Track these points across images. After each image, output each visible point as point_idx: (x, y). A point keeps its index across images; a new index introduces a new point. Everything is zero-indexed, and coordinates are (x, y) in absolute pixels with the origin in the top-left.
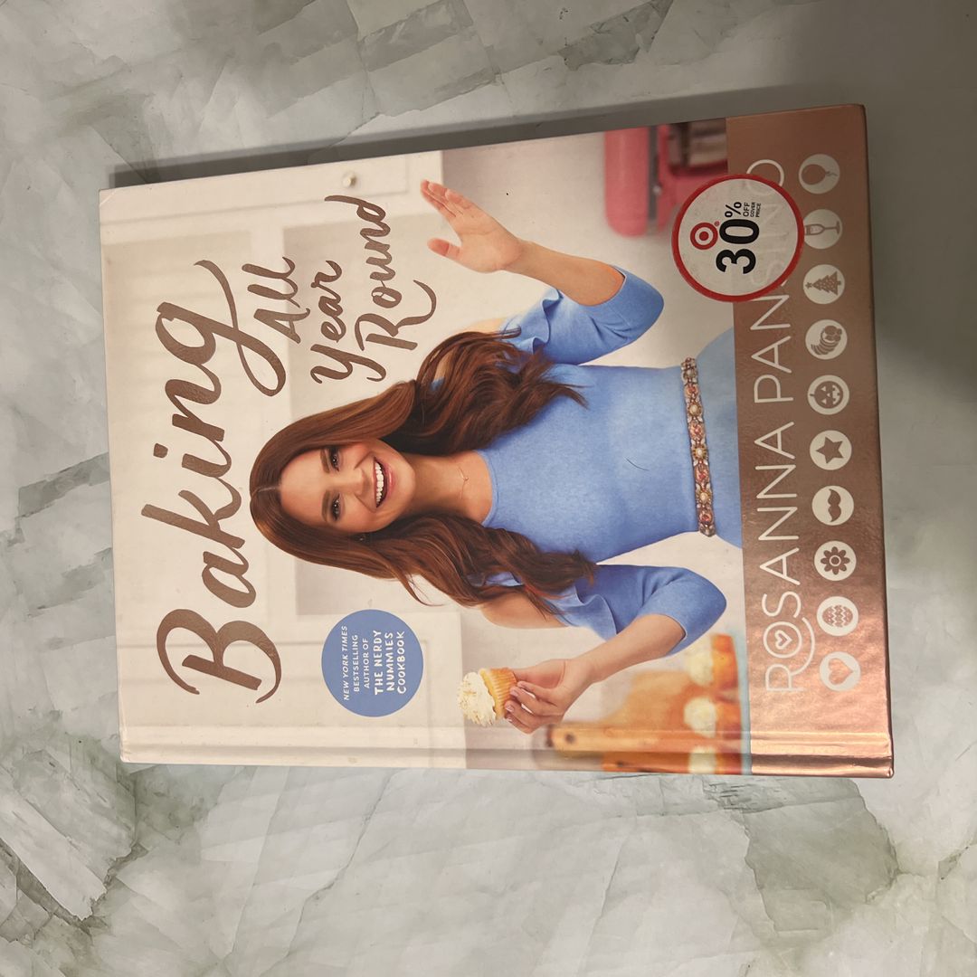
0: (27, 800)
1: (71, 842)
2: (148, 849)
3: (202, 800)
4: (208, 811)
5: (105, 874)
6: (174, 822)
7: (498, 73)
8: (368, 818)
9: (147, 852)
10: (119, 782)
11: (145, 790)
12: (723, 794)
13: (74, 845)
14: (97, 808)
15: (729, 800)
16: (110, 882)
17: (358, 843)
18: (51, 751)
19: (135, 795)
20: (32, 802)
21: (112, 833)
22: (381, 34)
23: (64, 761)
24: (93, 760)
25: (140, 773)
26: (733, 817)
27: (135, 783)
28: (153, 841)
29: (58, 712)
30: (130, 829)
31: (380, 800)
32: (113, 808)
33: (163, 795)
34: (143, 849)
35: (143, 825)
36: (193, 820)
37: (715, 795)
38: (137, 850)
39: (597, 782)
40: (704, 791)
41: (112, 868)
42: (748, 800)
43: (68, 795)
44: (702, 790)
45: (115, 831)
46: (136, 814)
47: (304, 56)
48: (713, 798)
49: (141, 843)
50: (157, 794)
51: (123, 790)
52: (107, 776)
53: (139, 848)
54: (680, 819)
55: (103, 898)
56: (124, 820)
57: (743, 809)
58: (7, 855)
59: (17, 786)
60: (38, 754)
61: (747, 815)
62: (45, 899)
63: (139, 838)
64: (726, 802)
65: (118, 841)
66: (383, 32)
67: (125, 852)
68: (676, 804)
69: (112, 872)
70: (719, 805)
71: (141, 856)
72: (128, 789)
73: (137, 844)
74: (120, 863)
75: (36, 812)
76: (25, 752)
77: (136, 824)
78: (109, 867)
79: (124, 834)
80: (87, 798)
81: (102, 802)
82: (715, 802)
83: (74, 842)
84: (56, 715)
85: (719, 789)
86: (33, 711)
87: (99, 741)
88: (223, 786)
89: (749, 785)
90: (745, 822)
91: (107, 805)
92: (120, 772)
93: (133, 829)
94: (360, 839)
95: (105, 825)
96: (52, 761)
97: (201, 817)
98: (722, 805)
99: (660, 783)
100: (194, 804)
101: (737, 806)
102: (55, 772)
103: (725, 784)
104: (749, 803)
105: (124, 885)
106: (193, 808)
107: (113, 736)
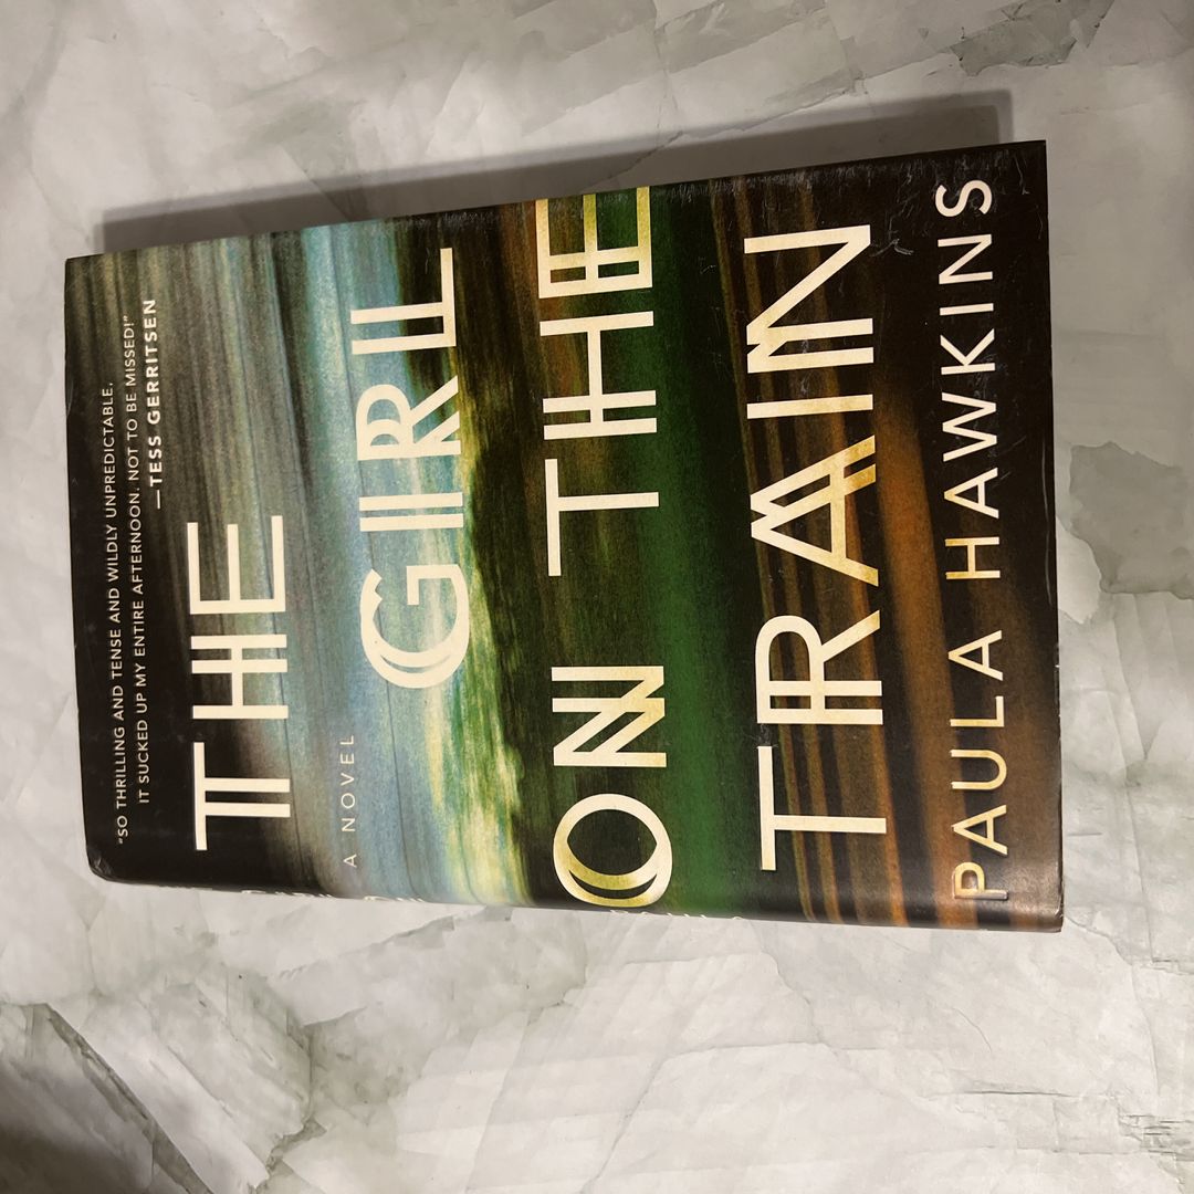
0: (169, 1048)
1: (224, 1109)
2: (326, 1128)
3: (401, 1070)
4: (407, 1085)
5: (267, 1152)
6: (361, 1094)
7: (858, 78)
8: (628, 1117)
9: (325, 1131)
10: (290, 1035)
11: (324, 1049)
12: (1148, 1131)
13: (228, 1113)
14: (259, 1067)
15: (1157, 1141)
16: (274, 1165)
17: (613, 1148)
18: (201, 985)
19: (310, 1055)
20: (176, 1051)
21: (279, 1103)
22: (689, 19)
23: (219, 1001)
24: (257, 1003)
25: (319, 1026)
26: (1160, 1164)
27: (311, 1039)
28: (334, 1118)
29: (213, 935)
30: (302, 1098)
31: (646, 1092)
32: (280, 1068)
33: (348, 1058)
34: (319, 1126)
35: (319, 1096)
36: (388, 1094)
37: (1136, 1131)
38: (310, 1128)
39: (961, 1096)
40: (1120, 1123)
41: (278, 1147)
42: (1186, 1142)
43: (222, 1045)
44: (1116, 1123)
45: (282, 1099)
46: (311, 1080)
47: (577, 50)
48: (1133, 1135)
49: (317, 1120)
50: (340, 1056)
51: (295, 1047)
52: (274, 1026)
53: (314, 1126)
54: (1081, 1159)
55: (265, 1185)
56: (294, 1086)
57: (1177, 1154)
58: (142, 1118)
59: (156, 1028)
60: (185, 989)
61: (1182, 1163)
62: (188, 1178)
63: (314, 1113)
64: (1152, 1143)
65: (286, 1113)
66: (693, 15)
67: (295, 1129)
68: (1076, 1138)
69: (278, 1153)
70: (1141, 1147)
71: (315, 1136)
72: (301, 1046)
73: (311, 1120)
74: (288, 1142)
75: (180, 1064)
76: (168, 983)
77: (311, 1093)
78: (273, 1146)
79: (294, 1104)
80: (246, 1052)
81: (267, 1059)
82: (1135, 1140)
83: (228, 1107)
84: (210, 939)
85: (1142, 1123)
86: (180, 930)
87: (266, 978)
88: (429, 1053)
89: (1188, 1122)
90: (1181, 1174)
91: (273, 1064)
92: (291, 1023)
93: (307, 1100)
94: (616, 1141)
95: (269, 1089)
96: (203, 999)
97: (398, 1093)
98: (1145, 1146)
99: (1054, 1104)
100: (389, 1074)
101: (1166, 1150)
102: (207, 1014)
103: (1151, 1116)
104: (1187, 1147)
105: (292, 1171)
106: (387, 1079)
107: (283, 973)
